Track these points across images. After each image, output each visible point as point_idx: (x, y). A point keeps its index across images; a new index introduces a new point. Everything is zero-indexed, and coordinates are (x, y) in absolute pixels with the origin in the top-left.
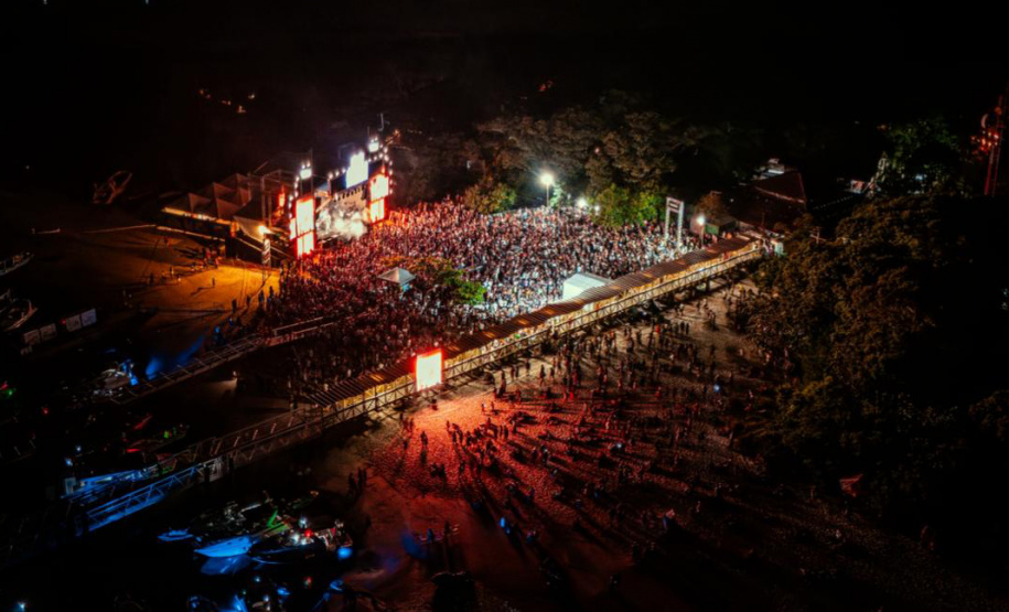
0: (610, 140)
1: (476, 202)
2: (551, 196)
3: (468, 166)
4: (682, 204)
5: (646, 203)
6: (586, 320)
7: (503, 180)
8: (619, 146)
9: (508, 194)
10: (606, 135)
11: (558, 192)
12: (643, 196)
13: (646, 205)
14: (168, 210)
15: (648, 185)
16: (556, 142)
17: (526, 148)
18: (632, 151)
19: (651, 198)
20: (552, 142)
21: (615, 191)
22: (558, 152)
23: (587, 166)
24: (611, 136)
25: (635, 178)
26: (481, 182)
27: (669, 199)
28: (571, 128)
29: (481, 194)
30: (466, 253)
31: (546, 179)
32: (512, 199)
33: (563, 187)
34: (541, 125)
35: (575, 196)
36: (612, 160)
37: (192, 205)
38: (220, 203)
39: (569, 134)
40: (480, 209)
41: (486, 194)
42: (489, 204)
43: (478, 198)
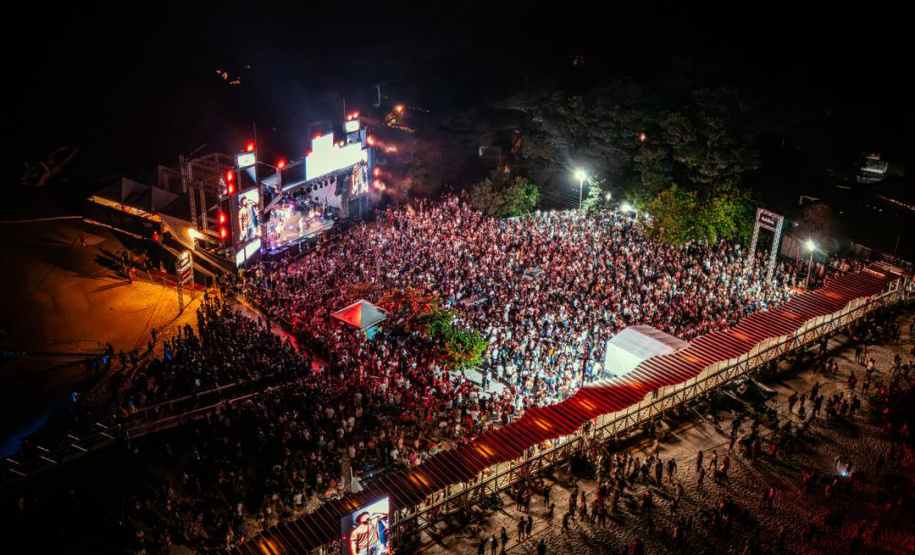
0: (671, 124)
1: (485, 201)
2: (586, 195)
3: (481, 154)
4: (781, 220)
5: (722, 214)
6: (645, 414)
7: (524, 174)
8: (684, 132)
9: (528, 192)
10: (665, 117)
11: (594, 191)
12: (717, 203)
13: (722, 217)
14: (98, 200)
15: (725, 187)
16: (595, 124)
17: (555, 132)
18: (702, 140)
19: (729, 207)
20: (590, 125)
21: (676, 195)
22: (597, 139)
23: (637, 159)
24: (674, 118)
25: (706, 177)
26: (494, 175)
27: (760, 211)
28: (617, 107)
29: (493, 191)
30: (465, 275)
31: (580, 175)
32: (533, 199)
33: (601, 186)
34: (576, 102)
35: (619, 198)
36: (671, 151)
37: (124, 194)
38: (157, 193)
39: (613, 114)
40: (491, 211)
41: (500, 190)
42: (503, 205)
43: (489, 196)
